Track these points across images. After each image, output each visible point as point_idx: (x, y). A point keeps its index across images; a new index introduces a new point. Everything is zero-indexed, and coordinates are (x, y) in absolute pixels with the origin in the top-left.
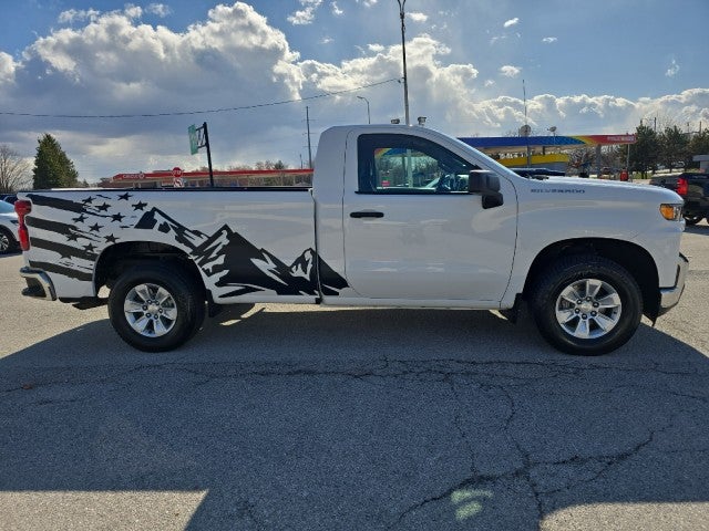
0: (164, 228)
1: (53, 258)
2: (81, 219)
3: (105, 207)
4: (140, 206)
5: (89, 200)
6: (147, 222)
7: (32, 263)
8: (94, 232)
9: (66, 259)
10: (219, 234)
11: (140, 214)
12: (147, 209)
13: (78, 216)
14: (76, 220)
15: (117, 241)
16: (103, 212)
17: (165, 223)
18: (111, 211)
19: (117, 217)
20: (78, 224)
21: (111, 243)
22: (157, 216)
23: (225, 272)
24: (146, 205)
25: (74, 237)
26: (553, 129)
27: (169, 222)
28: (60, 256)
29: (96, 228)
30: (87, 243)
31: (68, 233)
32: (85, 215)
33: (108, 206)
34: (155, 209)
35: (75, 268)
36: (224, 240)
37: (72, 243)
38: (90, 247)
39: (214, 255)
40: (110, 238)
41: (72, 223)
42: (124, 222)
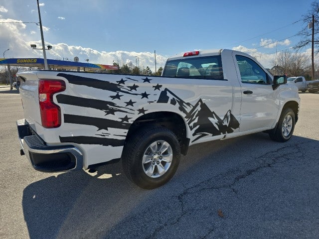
0: (173, 102)
1: (92, 131)
2: (118, 97)
3: (135, 87)
4: (158, 87)
5: (122, 81)
6: (163, 98)
7: (63, 139)
8: (130, 107)
9: (103, 131)
10: (197, 104)
11: (158, 93)
12: (162, 89)
13: (114, 94)
14: (113, 97)
15: (146, 113)
16: (134, 91)
17: (173, 98)
18: (139, 91)
19: (145, 95)
20: (115, 101)
21: (142, 114)
22: (168, 94)
23: (198, 127)
24: (161, 86)
25: (112, 112)
26: (88, 60)
27: (175, 98)
28: (97, 129)
29: (130, 103)
30: (123, 115)
31: (106, 108)
32: (120, 94)
33: (137, 87)
34: (166, 89)
35: (110, 137)
36: (199, 108)
37: (110, 117)
38: (126, 119)
39: (194, 117)
40: (142, 111)
41: (110, 100)
42: (150, 98)
